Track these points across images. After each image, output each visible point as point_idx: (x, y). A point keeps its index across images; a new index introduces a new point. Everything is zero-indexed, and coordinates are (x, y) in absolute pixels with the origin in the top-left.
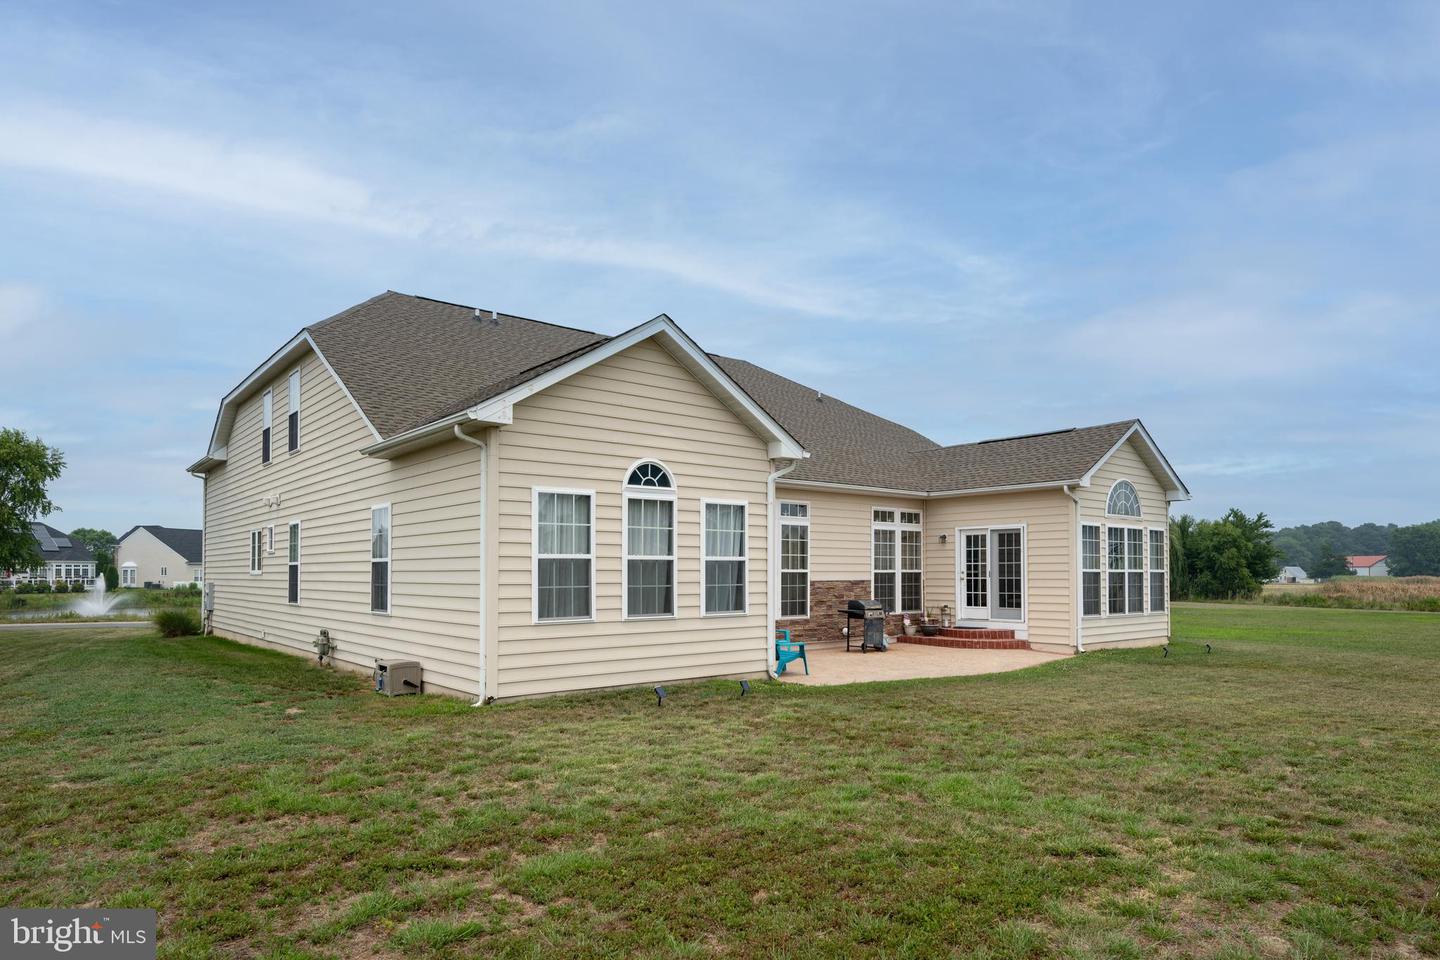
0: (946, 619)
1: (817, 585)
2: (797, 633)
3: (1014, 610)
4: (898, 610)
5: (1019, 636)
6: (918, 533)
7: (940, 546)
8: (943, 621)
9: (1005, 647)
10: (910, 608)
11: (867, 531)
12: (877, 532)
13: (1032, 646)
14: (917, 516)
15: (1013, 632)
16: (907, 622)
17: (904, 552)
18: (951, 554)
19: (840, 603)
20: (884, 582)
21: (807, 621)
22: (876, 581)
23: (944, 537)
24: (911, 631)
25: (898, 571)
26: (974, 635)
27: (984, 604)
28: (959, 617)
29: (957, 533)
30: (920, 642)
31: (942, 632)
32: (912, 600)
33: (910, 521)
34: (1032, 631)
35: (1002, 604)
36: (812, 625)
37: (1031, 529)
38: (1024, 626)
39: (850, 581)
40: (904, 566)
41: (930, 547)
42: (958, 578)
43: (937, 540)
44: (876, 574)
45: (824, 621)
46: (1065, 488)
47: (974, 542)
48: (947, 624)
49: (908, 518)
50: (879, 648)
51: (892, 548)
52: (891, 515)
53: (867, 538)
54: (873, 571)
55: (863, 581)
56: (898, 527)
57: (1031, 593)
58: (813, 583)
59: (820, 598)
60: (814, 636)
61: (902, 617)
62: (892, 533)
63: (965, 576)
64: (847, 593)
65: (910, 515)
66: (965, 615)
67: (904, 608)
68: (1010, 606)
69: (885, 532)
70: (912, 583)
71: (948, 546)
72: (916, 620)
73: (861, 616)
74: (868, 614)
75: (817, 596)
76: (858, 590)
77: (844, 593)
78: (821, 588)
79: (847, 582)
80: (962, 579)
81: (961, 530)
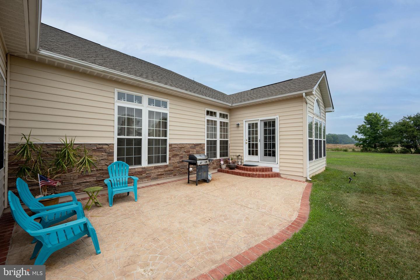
0: (239, 161)
1: (173, 146)
2: (160, 173)
3: (271, 158)
4: (218, 157)
5: (275, 170)
6: (227, 123)
7: (236, 129)
8: (238, 162)
9: (269, 177)
10: (224, 156)
11: (203, 119)
12: (208, 121)
13: (282, 176)
14: (227, 115)
15: (271, 168)
16: (222, 162)
17: (221, 131)
18: (241, 132)
19: (188, 155)
20: (212, 144)
21: (167, 166)
22: (207, 144)
23: (238, 125)
24: (224, 167)
25: (218, 139)
26: (253, 170)
27: (257, 154)
28: (245, 160)
29: (244, 122)
30: (228, 172)
31: (237, 167)
32: (225, 152)
33: (224, 117)
34: (281, 168)
35: (266, 155)
36: (170, 168)
37: (281, 118)
38: (278, 166)
39: (194, 144)
40: (221, 137)
41: (232, 129)
43: (235, 126)
44: (207, 140)
45: (178, 165)
46: (304, 94)
47: (253, 127)
48: (240, 163)
49: (222, 116)
50: (206, 181)
51: (215, 129)
52: (215, 113)
53: (203, 123)
54: (206, 139)
55: (201, 144)
56: (218, 119)
57: (281, 150)
58: (170, 145)
59: (175, 152)
60: (172, 173)
61: (220, 160)
62: (215, 122)
63: (247, 142)
64: (192, 150)
65: (224, 115)
66: (247, 159)
67: (221, 156)
68: (270, 155)
69: (212, 121)
70: (225, 145)
71: (240, 129)
72: (226, 162)
73: (195, 164)
74: (199, 163)
75: (173, 152)
76: (196, 149)
77: (190, 150)
78: (175, 147)
79: (192, 144)
80: (246, 143)
81: (246, 121)
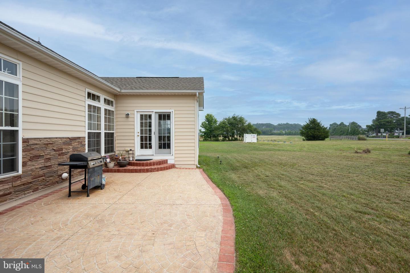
0: (131, 156)
3: (167, 150)
4: (103, 154)
5: (170, 162)
6: (113, 111)
7: (125, 119)
8: (129, 157)
9: (167, 169)
10: (108, 152)
11: (83, 104)
12: (89, 106)
13: (176, 166)
14: (112, 102)
15: (167, 160)
16: (108, 160)
17: (105, 122)
18: (132, 123)
19: (59, 155)
20: (94, 138)
22: (89, 137)
23: (128, 114)
24: (111, 165)
25: (103, 131)
26: (150, 164)
27: (151, 147)
28: (136, 154)
29: (136, 113)
30: (119, 171)
31: (130, 164)
32: (110, 148)
33: (109, 104)
34: (177, 159)
35: (160, 147)
36: (25, 180)
37: (177, 112)
38: (173, 157)
39: (69, 138)
40: (105, 129)
41: (119, 120)
42: (136, 134)
43: (124, 116)
44: (89, 133)
45: (41, 173)
46: (197, 93)
47: (146, 119)
48: (131, 159)
49: (108, 102)
50: (100, 187)
51: (99, 118)
52: (98, 97)
53: (82, 109)
54: (87, 131)
55: (79, 138)
56: (102, 106)
57: (176, 142)
58: (25, 141)
59: (35, 153)
60: (29, 188)
61: (105, 158)
62: (99, 109)
63: (139, 134)
64: (66, 147)
65: (108, 101)
66: (140, 153)
67: (105, 153)
68: (165, 148)
69: (95, 107)
70: (110, 137)
71: (130, 119)
72: (112, 159)
74: (91, 164)
75: (31, 152)
76: (73, 144)
77: (64, 147)
78: (36, 144)
79: (66, 138)
80: (138, 136)
81: (137, 112)
